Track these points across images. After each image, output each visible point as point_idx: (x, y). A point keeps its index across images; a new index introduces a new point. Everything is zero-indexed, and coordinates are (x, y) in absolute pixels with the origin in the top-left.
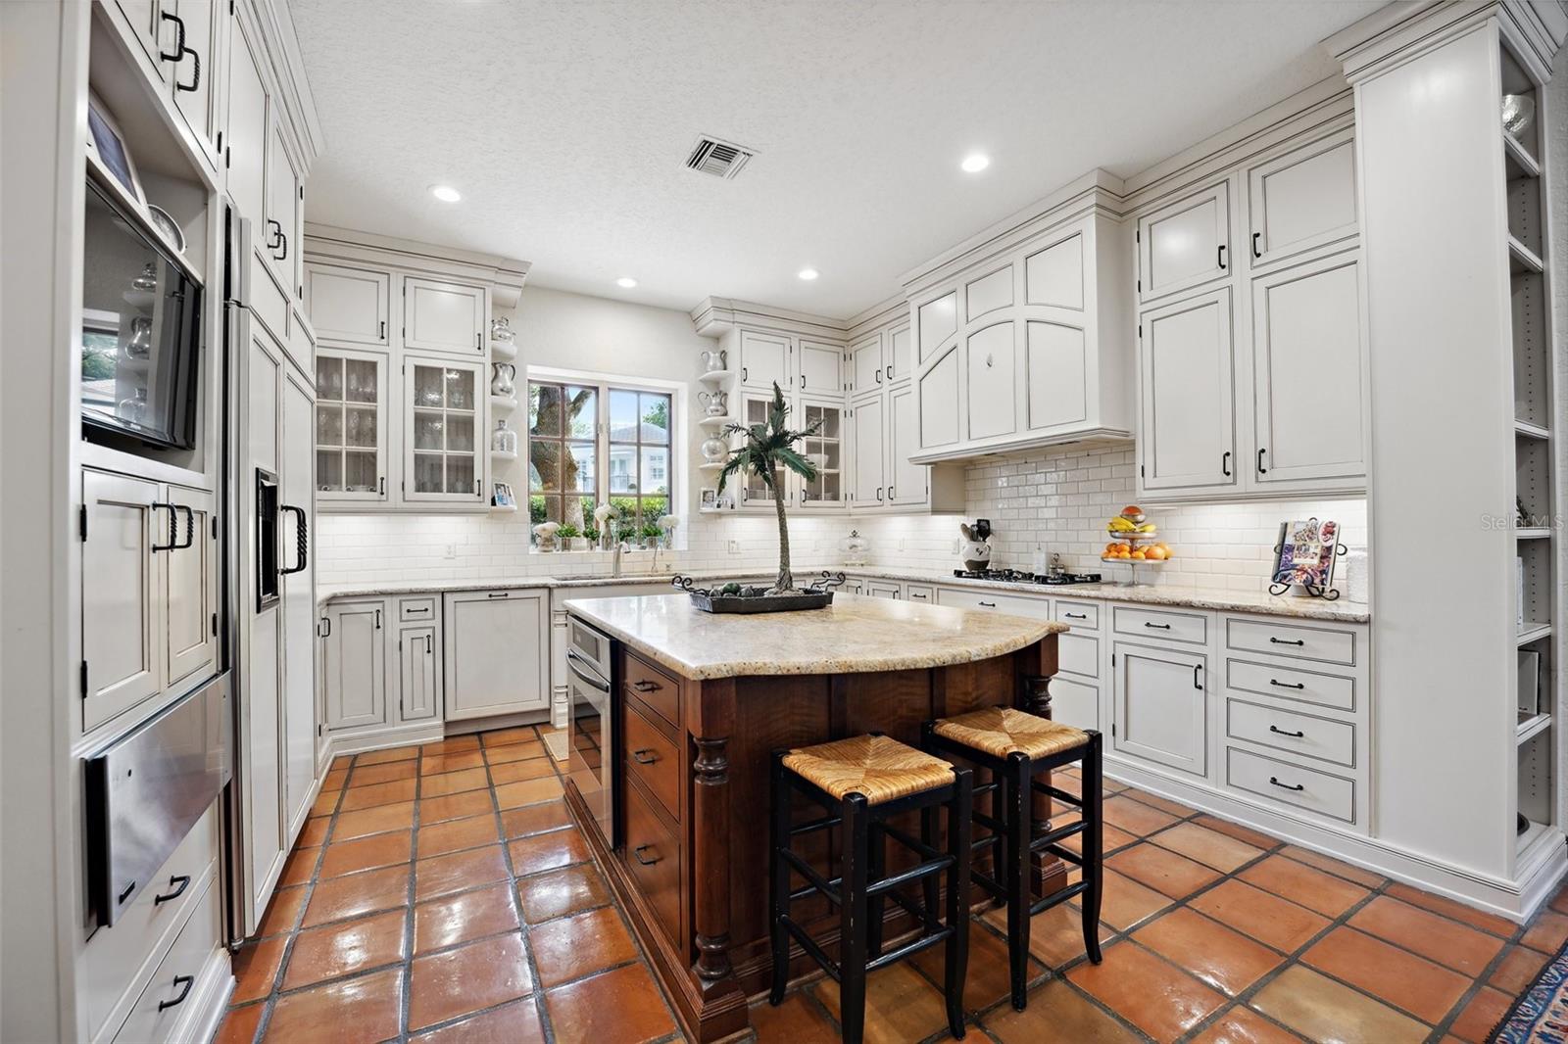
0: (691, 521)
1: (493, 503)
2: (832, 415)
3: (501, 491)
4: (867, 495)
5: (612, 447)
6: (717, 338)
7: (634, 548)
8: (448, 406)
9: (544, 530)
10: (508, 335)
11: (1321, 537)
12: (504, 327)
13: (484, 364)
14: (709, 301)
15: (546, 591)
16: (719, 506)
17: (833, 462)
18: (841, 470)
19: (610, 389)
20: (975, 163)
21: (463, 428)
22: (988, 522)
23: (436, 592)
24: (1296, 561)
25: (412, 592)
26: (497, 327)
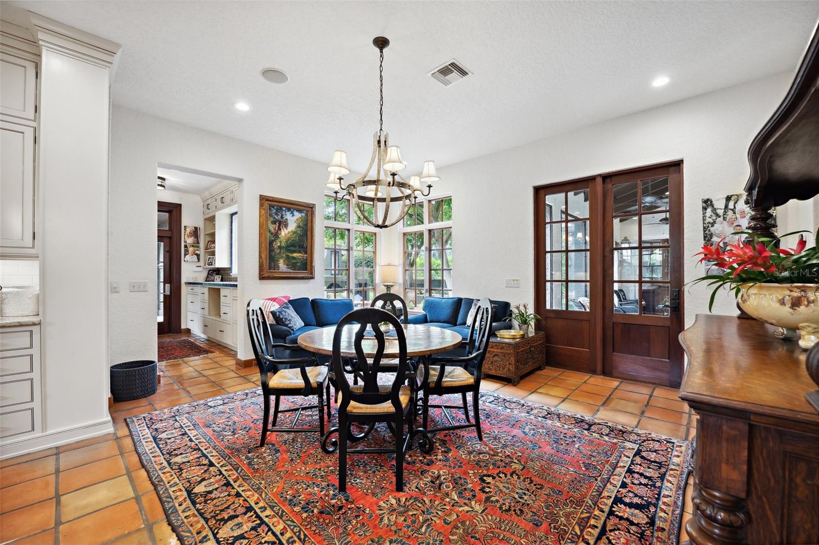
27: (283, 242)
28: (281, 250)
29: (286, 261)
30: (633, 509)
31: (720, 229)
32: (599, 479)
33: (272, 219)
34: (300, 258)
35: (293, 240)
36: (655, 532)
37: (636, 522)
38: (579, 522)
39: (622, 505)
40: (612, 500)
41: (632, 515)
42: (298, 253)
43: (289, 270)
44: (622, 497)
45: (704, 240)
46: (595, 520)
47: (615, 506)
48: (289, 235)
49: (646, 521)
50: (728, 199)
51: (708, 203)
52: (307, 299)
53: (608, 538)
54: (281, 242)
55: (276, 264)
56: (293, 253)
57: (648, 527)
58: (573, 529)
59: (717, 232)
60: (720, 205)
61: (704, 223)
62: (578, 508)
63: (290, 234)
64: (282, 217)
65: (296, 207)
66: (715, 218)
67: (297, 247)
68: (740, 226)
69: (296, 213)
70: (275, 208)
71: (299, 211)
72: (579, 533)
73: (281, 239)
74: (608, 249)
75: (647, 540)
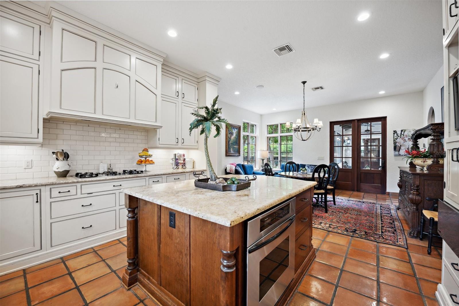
11: (183, 157)
20: (229, 67)
24: (179, 162)
28: (231, 144)
29: (233, 149)
31: (399, 141)
33: (229, 132)
43: (234, 153)
45: (394, 144)
48: (234, 138)
50: (402, 131)
51: (395, 132)
52: (240, 164)
55: (230, 150)
56: (235, 146)
59: (398, 142)
60: (399, 132)
61: (394, 139)
64: (232, 131)
65: (236, 127)
66: (397, 137)
67: (236, 143)
68: (405, 140)
69: (236, 129)
73: (232, 140)
74: (359, 146)
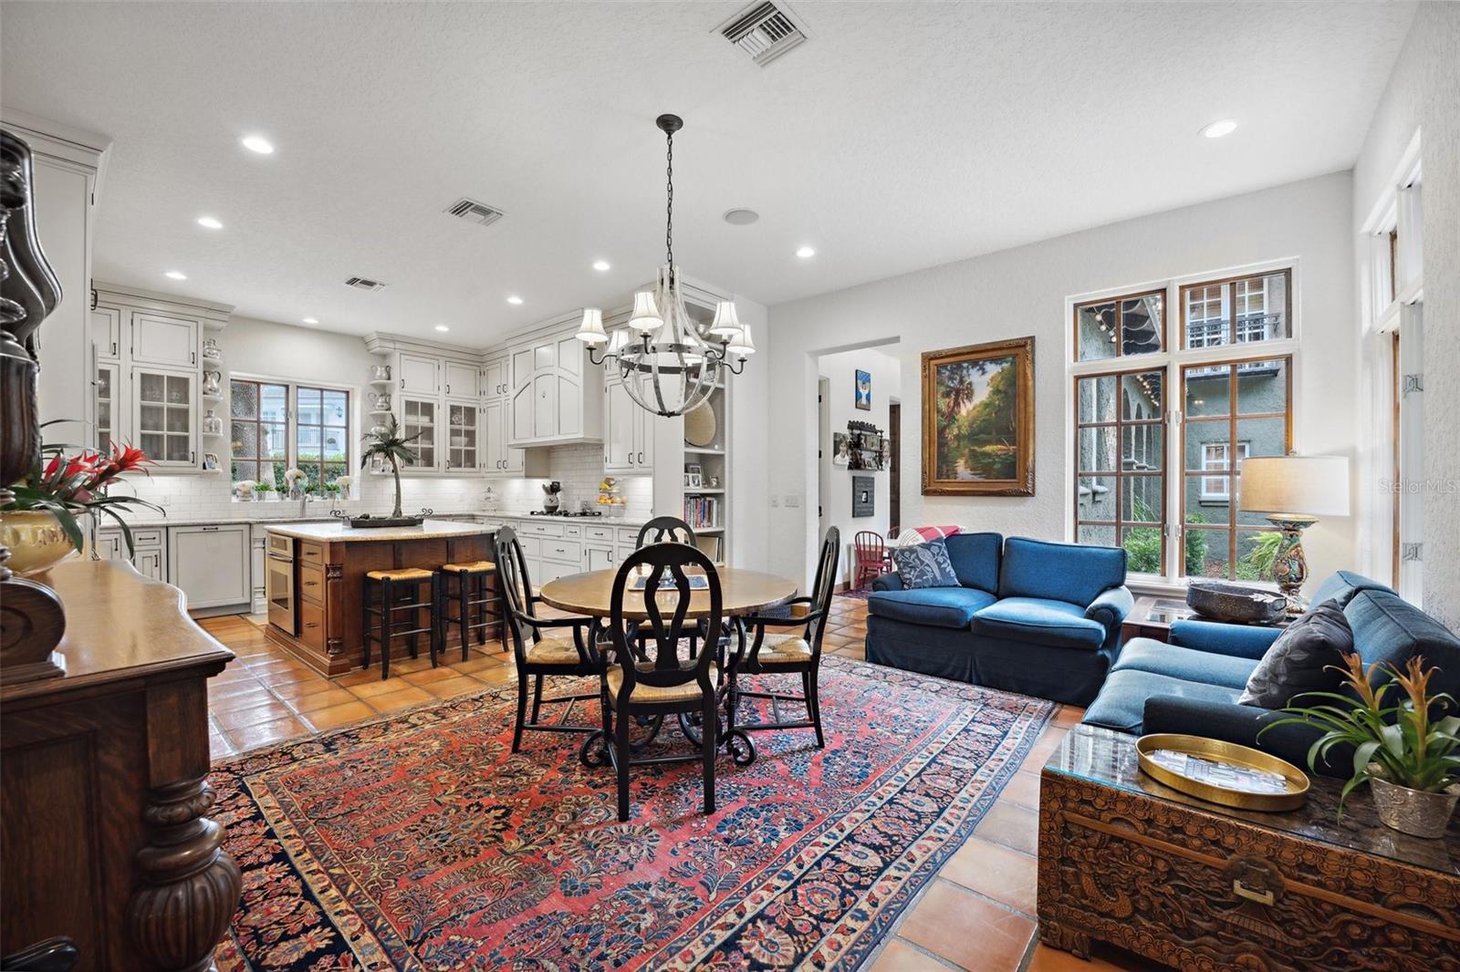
0: (363, 479)
1: (204, 468)
2: (470, 413)
3: (210, 459)
4: (492, 465)
5: (299, 427)
6: (384, 356)
7: (317, 499)
8: (168, 402)
9: (244, 486)
10: (215, 351)
12: (212, 346)
13: (197, 374)
14: (375, 334)
15: (248, 526)
16: (383, 471)
17: (472, 441)
18: (477, 448)
19: (298, 387)
21: (181, 417)
22: (559, 483)
23: (162, 526)
25: (143, 527)
26: (206, 347)
27: (963, 427)
28: (959, 442)
29: (969, 462)
30: (302, 956)
32: (411, 951)
33: (943, 389)
34: (999, 453)
35: (984, 420)
36: (244, 958)
37: (282, 944)
38: (346, 877)
39: (324, 946)
40: (347, 938)
41: (296, 948)
42: (996, 444)
43: (977, 479)
44: (338, 956)
46: (333, 896)
47: (332, 934)
48: (975, 412)
49: (268, 959)
52: (995, 536)
53: (295, 895)
54: (959, 428)
55: (950, 468)
56: (985, 446)
57: (259, 953)
58: (341, 866)
62: (369, 887)
63: (977, 409)
64: (961, 382)
65: (990, 354)
67: (994, 433)
69: (988, 367)
70: (949, 368)
71: (994, 360)
72: (331, 871)
73: (960, 423)
75: (245, 936)
